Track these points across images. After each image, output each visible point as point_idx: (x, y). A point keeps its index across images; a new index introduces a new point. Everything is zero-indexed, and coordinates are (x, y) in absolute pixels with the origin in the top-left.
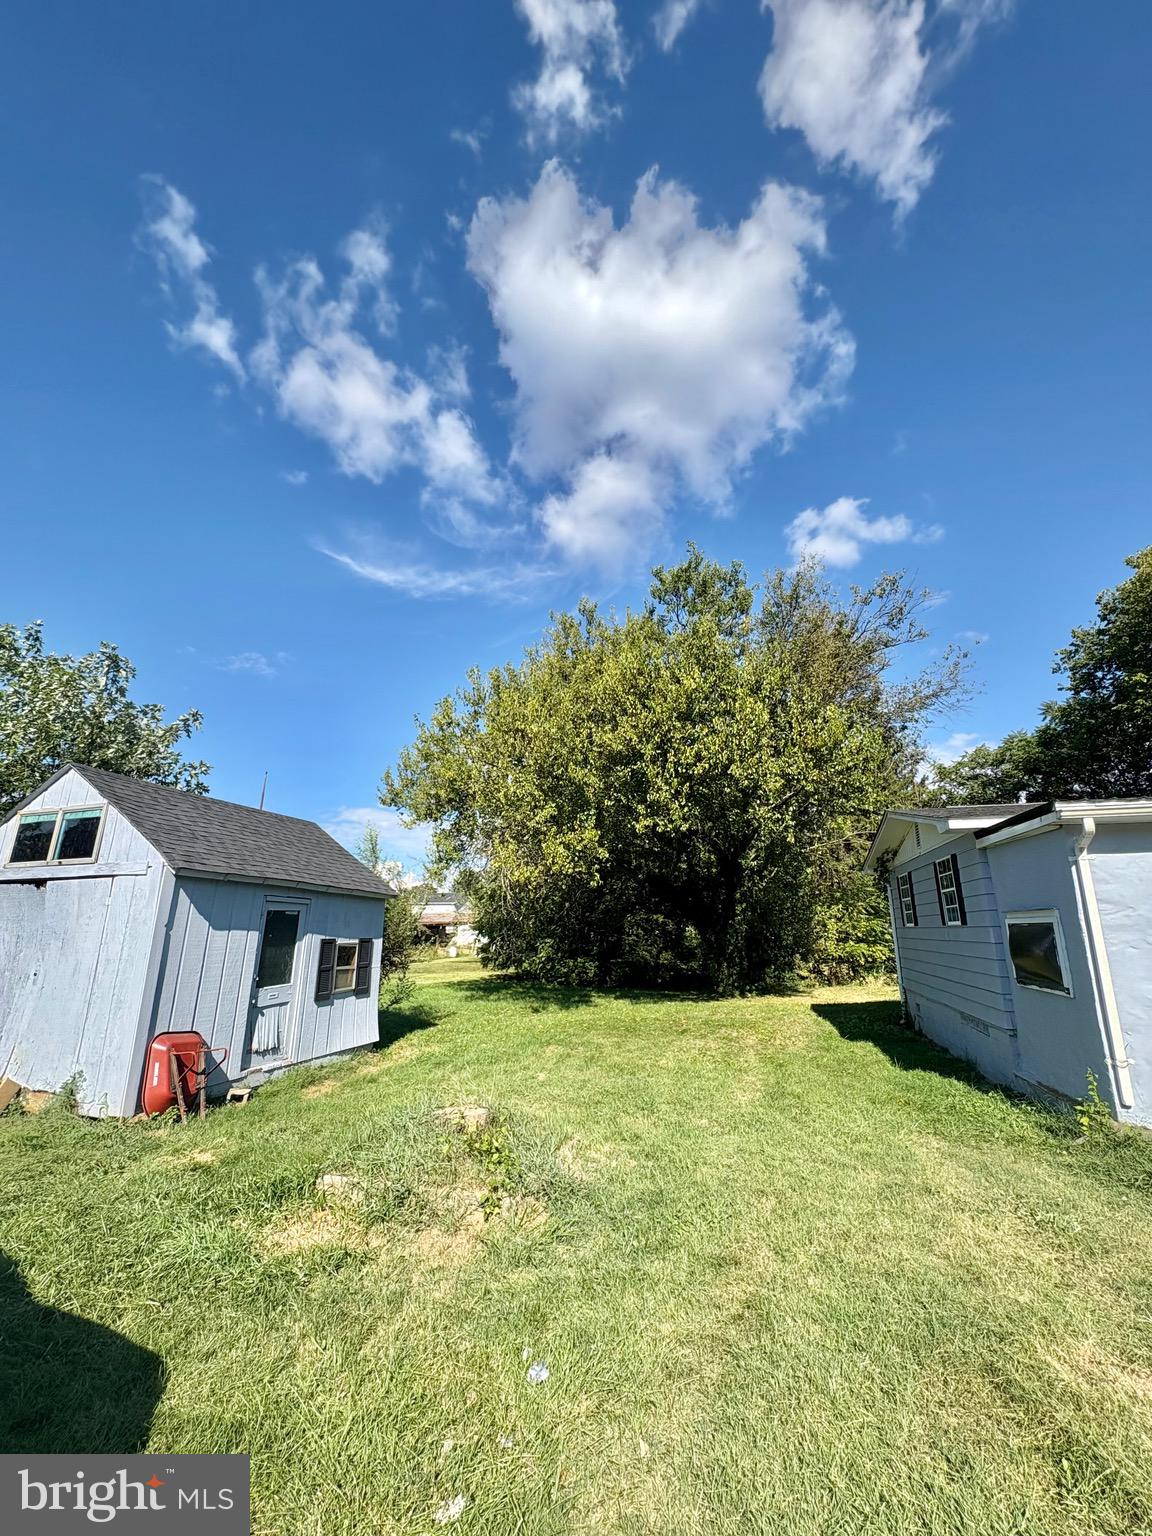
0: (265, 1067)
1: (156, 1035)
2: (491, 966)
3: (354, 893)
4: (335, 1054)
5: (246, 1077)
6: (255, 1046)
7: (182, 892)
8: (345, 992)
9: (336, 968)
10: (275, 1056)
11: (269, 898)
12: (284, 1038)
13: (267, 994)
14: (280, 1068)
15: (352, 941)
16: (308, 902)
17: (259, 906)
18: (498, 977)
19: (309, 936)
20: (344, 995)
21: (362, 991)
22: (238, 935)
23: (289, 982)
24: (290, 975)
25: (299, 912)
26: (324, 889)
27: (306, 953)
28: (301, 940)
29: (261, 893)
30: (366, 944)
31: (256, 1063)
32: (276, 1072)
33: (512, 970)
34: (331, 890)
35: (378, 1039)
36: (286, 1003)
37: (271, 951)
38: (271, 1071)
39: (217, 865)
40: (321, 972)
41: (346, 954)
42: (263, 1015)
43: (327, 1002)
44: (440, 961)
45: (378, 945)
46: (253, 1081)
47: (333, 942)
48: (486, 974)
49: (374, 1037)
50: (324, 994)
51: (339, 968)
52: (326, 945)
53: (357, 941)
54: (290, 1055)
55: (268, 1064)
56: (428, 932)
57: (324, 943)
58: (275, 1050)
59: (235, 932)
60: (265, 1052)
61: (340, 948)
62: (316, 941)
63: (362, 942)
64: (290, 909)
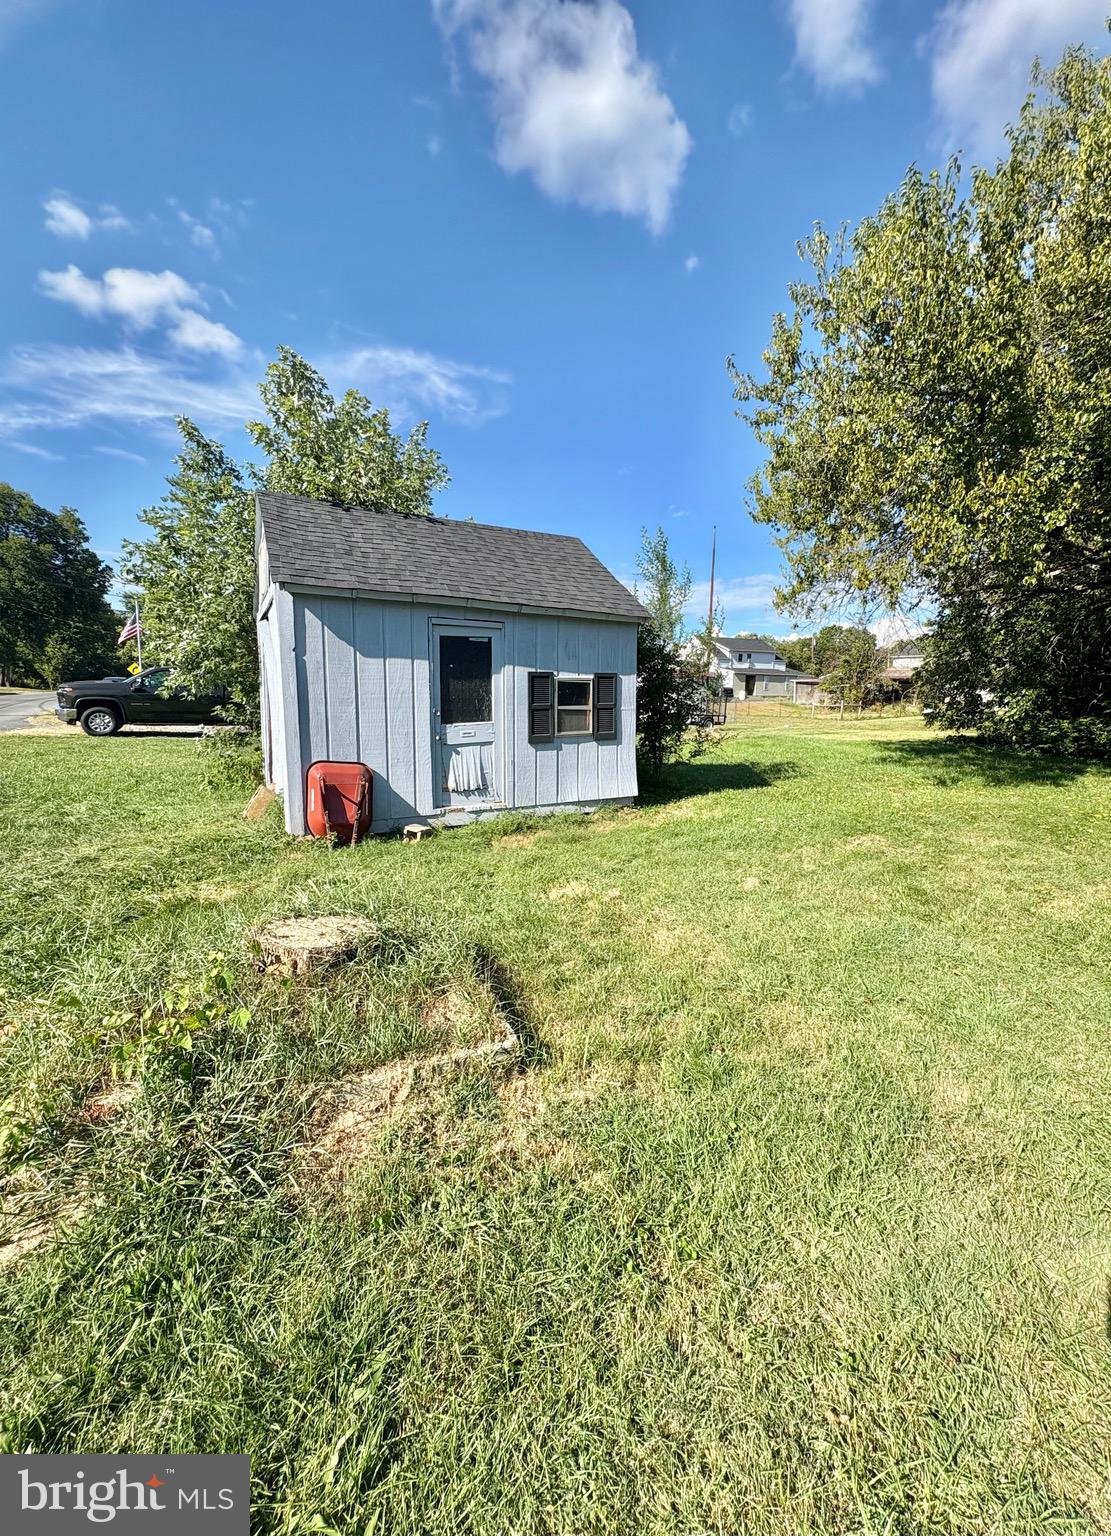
0: (469, 808)
1: (314, 761)
2: (937, 724)
3: (568, 614)
4: (573, 803)
5: (443, 815)
6: (451, 785)
7: (308, 614)
8: (578, 736)
9: (556, 707)
10: (484, 798)
11: (434, 621)
12: (492, 778)
13: (456, 732)
14: (491, 810)
15: (582, 676)
16: (500, 625)
17: (427, 631)
18: (950, 738)
19: (508, 669)
20: (578, 740)
21: (606, 732)
22: (398, 666)
23: (490, 719)
24: (490, 711)
25: (490, 639)
26: (515, 609)
27: (508, 686)
28: (498, 672)
29: (420, 617)
30: (607, 683)
31: (457, 801)
32: (485, 815)
33: (972, 733)
34: (524, 610)
35: (636, 794)
36: (490, 743)
37: (455, 685)
38: (478, 812)
39: (343, 580)
40: (532, 711)
41: (573, 692)
42: (458, 753)
43: (547, 745)
44: (907, 719)
45: (630, 685)
46: (451, 819)
47: (548, 676)
48: (936, 733)
49: (633, 790)
50: (542, 731)
51: (561, 708)
52: (538, 682)
53: (592, 677)
54: (502, 798)
55: (475, 803)
57: (532, 677)
58: (483, 790)
59: (393, 660)
60: (467, 793)
61: (563, 685)
62: (522, 673)
63: (599, 678)
64: (475, 632)
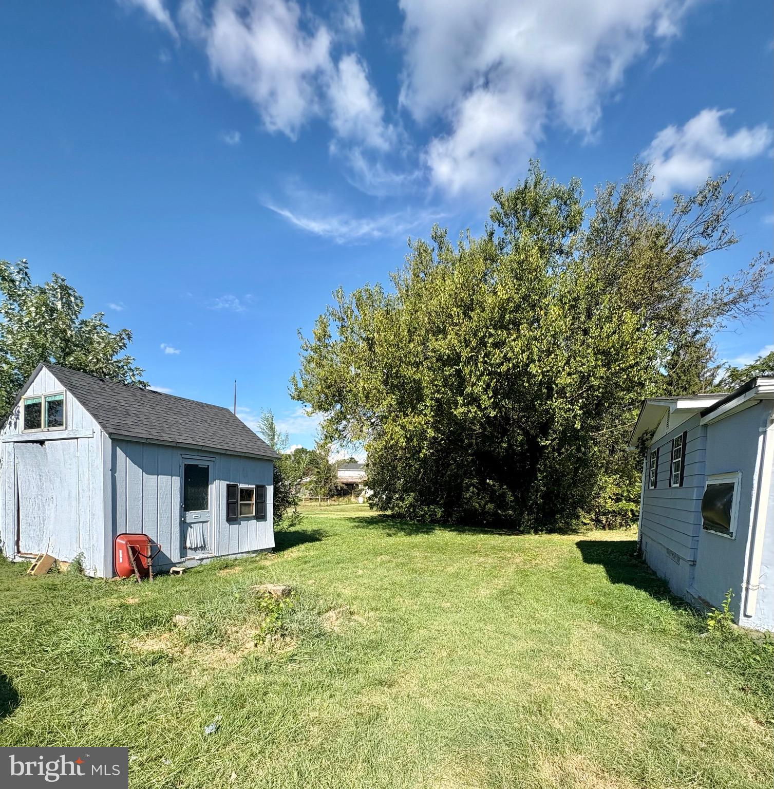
0: (197, 557)
1: (118, 534)
2: (375, 508)
3: (247, 455)
4: (245, 552)
5: (184, 562)
6: (188, 545)
7: (119, 451)
8: (248, 517)
9: (239, 502)
10: (203, 552)
11: (183, 456)
12: (208, 539)
13: (191, 516)
14: (208, 558)
15: (250, 486)
16: (214, 459)
17: (178, 461)
18: (380, 515)
19: (217, 482)
20: (248, 519)
21: (261, 516)
22: (164, 479)
23: (207, 509)
24: (207, 504)
25: (208, 466)
26: (223, 452)
27: (217, 491)
28: (212, 484)
29: (177, 453)
30: (261, 490)
31: (190, 554)
32: (204, 560)
33: (389, 512)
34: (228, 452)
35: (274, 546)
36: (207, 522)
37: (191, 490)
38: (201, 560)
39: (141, 432)
40: (228, 504)
41: (246, 494)
42: (191, 527)
43: (235, 522)
44: (352, 505)
45: (270, 490)
46: (189, 564)
47: (236, 486)
48: (375, 513)
49: (272, 545)
50: (233, 517)
51: (241, 502)
52: (231, 489)
53: (254, 486)
54: (212, 550)
55: (199, 555)
56: (345, 487)
57: (229, 486)
58: (203, 548)
59: (162, 476)
60: (196, 549)
61: (242, 490)
62: (223, 484)
63: (258, 487)
64: (201, 463)
